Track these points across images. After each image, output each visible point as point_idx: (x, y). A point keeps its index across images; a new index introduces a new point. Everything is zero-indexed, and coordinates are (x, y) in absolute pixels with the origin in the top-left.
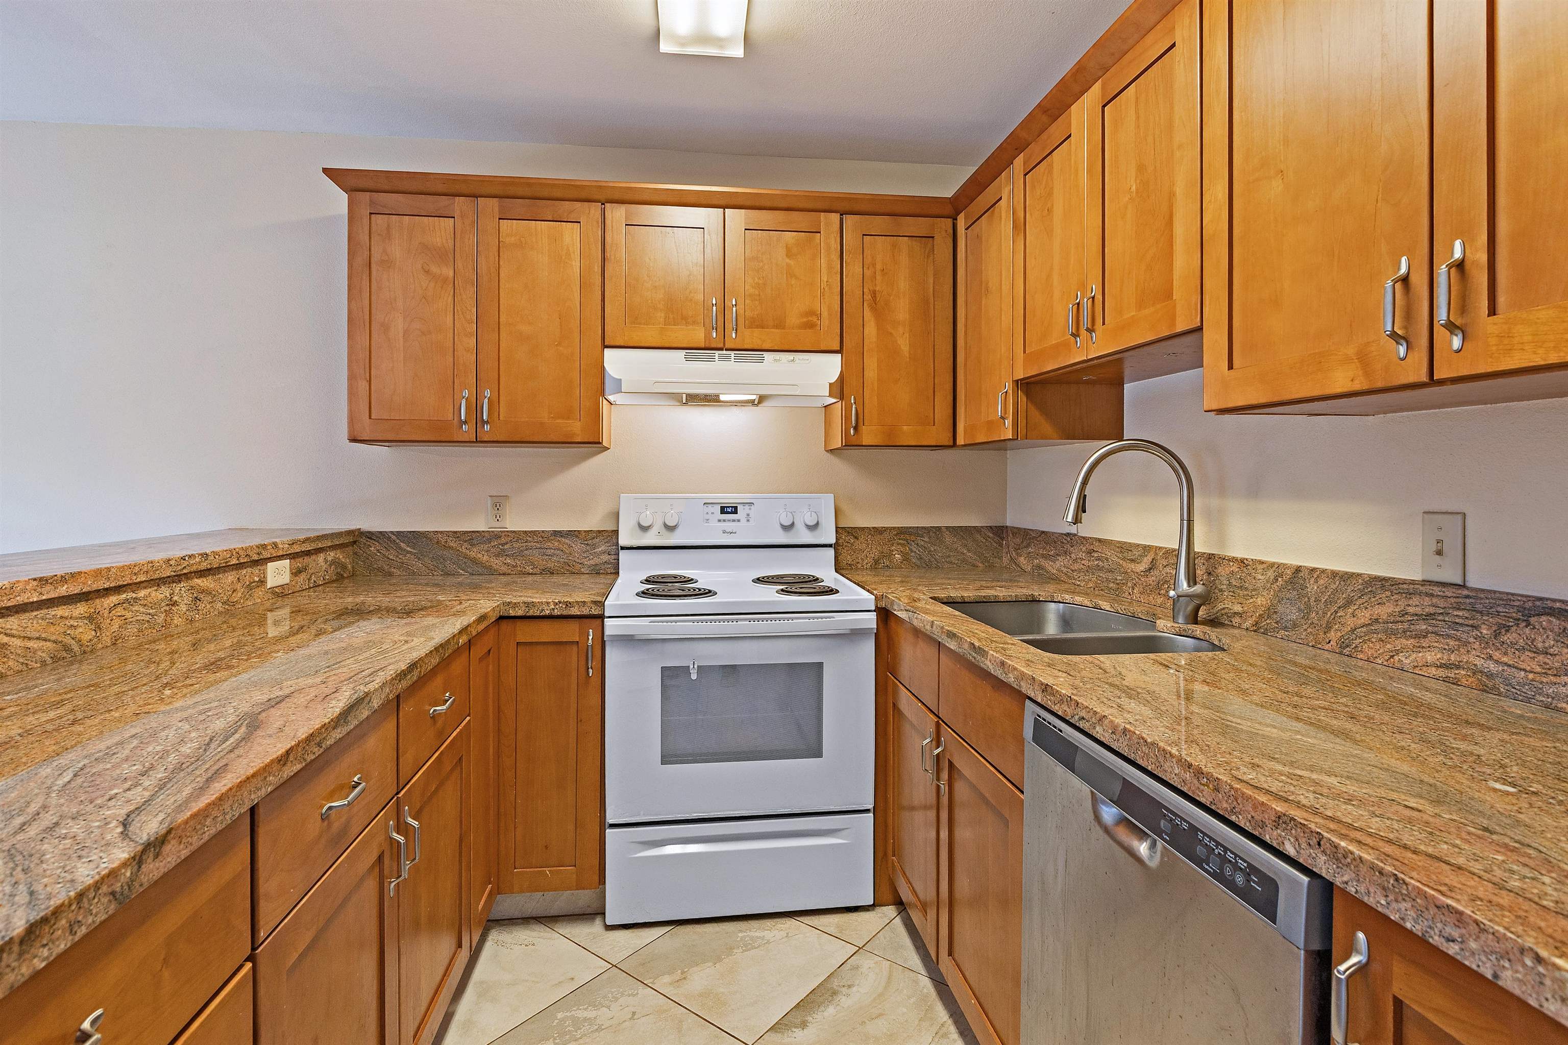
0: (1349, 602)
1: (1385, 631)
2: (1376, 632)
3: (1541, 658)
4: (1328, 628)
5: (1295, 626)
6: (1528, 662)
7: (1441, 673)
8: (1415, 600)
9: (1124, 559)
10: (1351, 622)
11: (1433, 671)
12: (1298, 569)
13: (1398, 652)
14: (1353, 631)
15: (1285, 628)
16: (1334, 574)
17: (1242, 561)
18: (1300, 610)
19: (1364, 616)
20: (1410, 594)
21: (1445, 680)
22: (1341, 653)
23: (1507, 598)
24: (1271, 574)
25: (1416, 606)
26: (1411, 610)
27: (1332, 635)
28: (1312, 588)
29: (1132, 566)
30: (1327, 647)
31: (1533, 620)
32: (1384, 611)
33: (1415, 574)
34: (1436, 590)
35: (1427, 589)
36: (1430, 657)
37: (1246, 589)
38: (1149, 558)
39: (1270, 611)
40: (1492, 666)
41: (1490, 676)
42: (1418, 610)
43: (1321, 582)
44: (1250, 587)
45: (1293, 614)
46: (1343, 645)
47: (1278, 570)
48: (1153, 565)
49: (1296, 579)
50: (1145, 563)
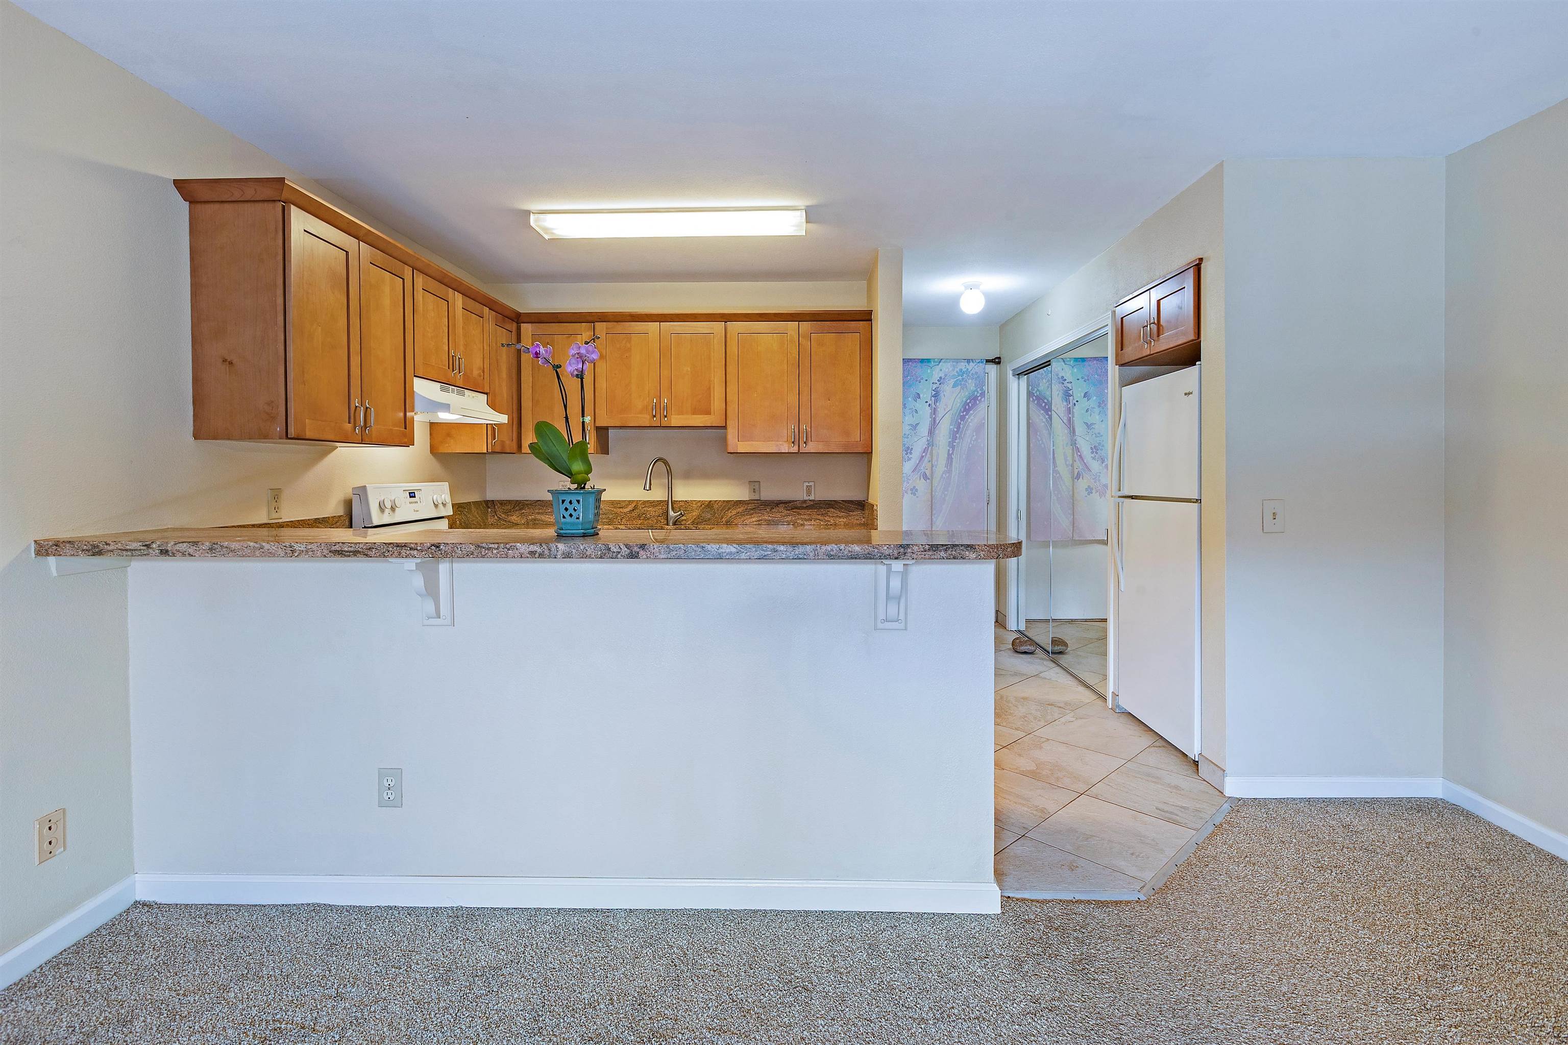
0: (729, 509)
1: (741, 515)
2: (738, 516)
3: (780, 514)
4: (722, 518)
5: (709, 519)
6: (778, 515)
7: (757, 523)
9: (615, 507)
10: (730, 515)
11: (755, 523)
12: (711, 501)
13: (744, 520)
14: (731, 517)
15: (705, 521)
16: (724, 501)
17: (686, 501)
18: (711, 514)
19: (734, 512)
20: (748, 504)
21: (759, 524)
23: (772, 502)
24: (699, 504)
25: (750, 506)
26: (748, 508)
27: (724, 520)
28: (716, 506)
29: (621, 510)
30: (722, 523)
31: (779, 505)
32: (739, 510)
33: (745, 498)
34: (756, 502)
35: (753, 502)
36: (753, 519)
37: (688, 511)
38: (632, 505)
39: (699, 517)
40: (769, 518)
41: (769, 521)
42: (751, 508)
43: (719, 504)
44: (690, 510)
45: (709, 516)
46: (727, 522)
47: (702, 502)
48: (635, 508)
49: (710, 505)
50: (630, 508)
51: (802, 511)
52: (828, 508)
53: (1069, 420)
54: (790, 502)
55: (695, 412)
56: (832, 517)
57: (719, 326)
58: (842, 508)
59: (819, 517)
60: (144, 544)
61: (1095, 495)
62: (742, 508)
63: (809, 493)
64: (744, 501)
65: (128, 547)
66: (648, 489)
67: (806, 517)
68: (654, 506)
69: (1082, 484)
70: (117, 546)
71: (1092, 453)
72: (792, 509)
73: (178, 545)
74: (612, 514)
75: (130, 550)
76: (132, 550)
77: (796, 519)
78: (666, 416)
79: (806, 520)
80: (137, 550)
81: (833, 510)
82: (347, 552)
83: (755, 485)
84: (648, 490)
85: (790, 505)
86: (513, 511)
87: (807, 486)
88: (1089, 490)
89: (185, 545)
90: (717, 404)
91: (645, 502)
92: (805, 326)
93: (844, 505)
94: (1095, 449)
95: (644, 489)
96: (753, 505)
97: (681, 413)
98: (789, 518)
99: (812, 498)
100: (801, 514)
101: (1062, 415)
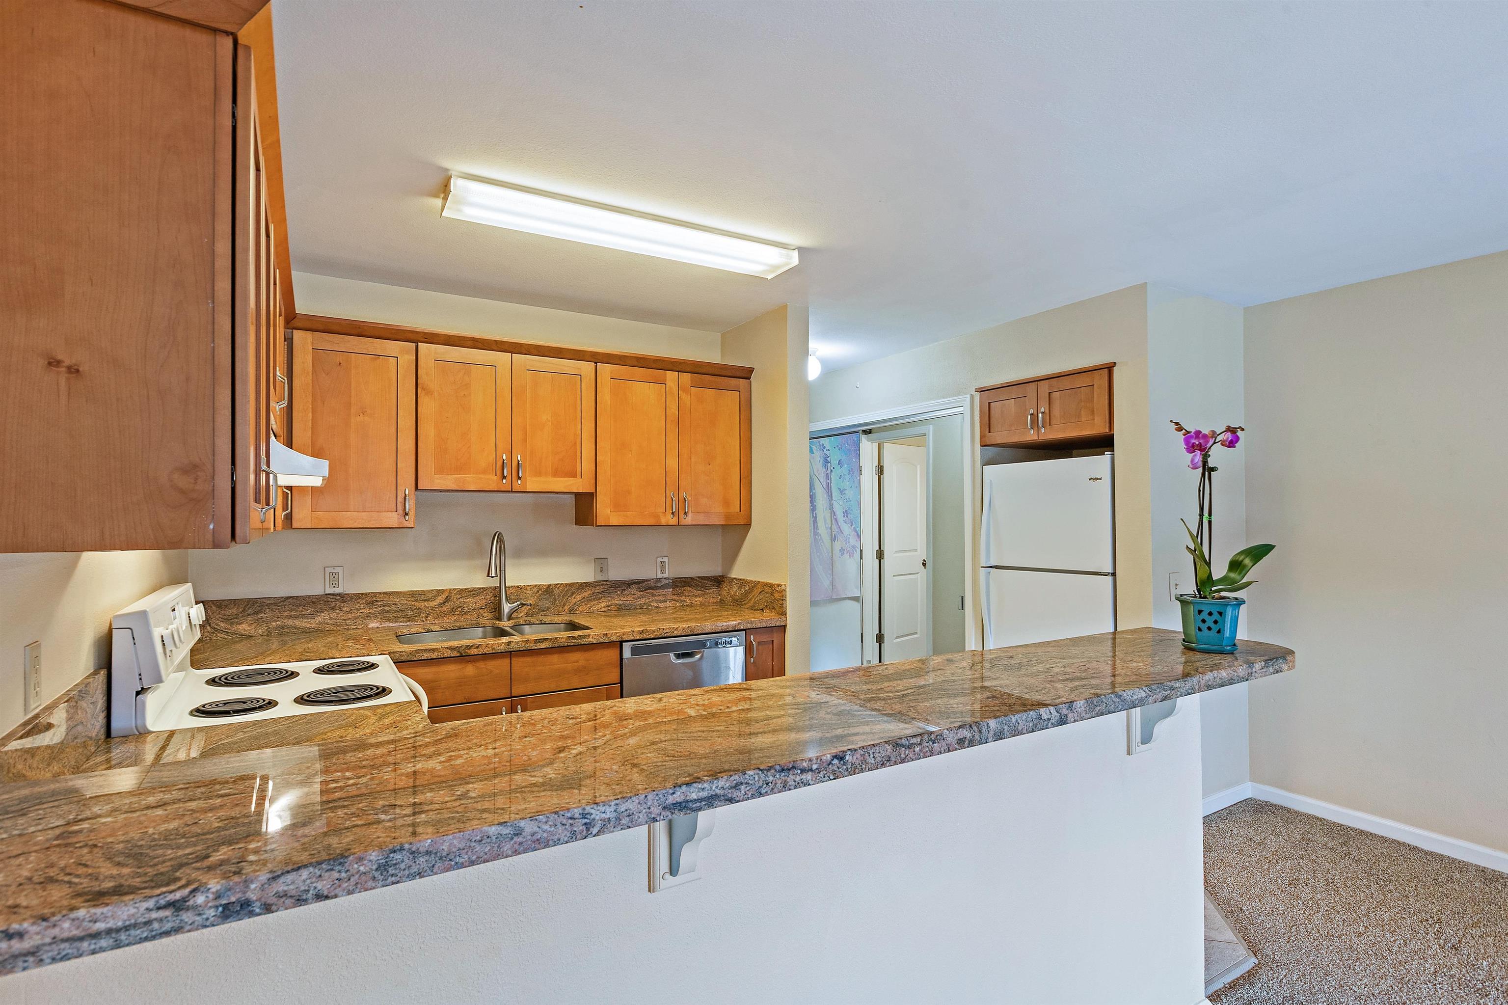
0: (573, 593)
1: (587, 601)
2: (584, 602)
3: (633, 596)
4: (564, 605)
5: (548, 608)
6: (630, 598)
7: (606, 609)
8: (598, 588)
9: (417, 601)
10: (574, 601)
11: (604, 609)
12: (550, 585)
13: (592, 607)
14: (574, 604)
15: (543, 611)
16: (566, 584)
17: (518, 587)
18: (550, 602)
19: (579, 597)
20: (595, 586)
21: (608, 610)
22: (570, 613)
23: (623, 582)
24: (535, 590)
25: (598, 589)
26: (596, 591)
27: (566, 608)
28: (556, 591)
29: (426, 603)
30: (563, 613)
31: (630, 586)
32: (586, 594)
33: (591, 579)
34: (604, 583)
35: (601, 583)
36: (603, 605)
38: (444, 596)
39: (534, 606)
40: (621, 602)
41: (620, 605)
42: (599, 591)
43: (560, 588)
44: (523, 598)
45: (547, 604)
46: (570, 610)
47: (539, 587)
48: (447, 600)
49: (548, 590)
50: (440, 600)
51: (657, 591)
52: (684, 587)
53: (828, 485)
54: (643, 581)
55: (556, 473)
56: (688, 596)
57: (587, 368)
58: (698, 586)
59: (675, 597)
60: (162, 902)
61: (846, 556)
62: (589, 592)
63: (663, 571)
64: (590, 583)
65: (101, 926)
66: (493, 575)
67: (661, 598)
68: (474, 596)
69: (838, 545)
70: (56, 931)
71: (844, 516)
72: (645, 590)
73: (282, 879)
74: (413, 610)
75: (109, 932)
76: (118, 930)
77: (650, 602)
78: (519, 478)
79: (661, 602)
80: (135, 926)
81: (689, 588)
82: (696, 801)
83: (601, 563)
84: (492, 577)
85: (644, 584)
86: (243, 616)
87: (661, 562)
88: (842, 550)
89: (305, 873)
90: (587, 466)
91: (461, 591)
92: (686, 378)
93: (700, 582)
94: (846, 513)
95: (488, 576)
96: (601, 587)
97: (538, 473)
98: (642, 601)
99: (666, 575)
100: (655, 596)
101: (822, 480)
